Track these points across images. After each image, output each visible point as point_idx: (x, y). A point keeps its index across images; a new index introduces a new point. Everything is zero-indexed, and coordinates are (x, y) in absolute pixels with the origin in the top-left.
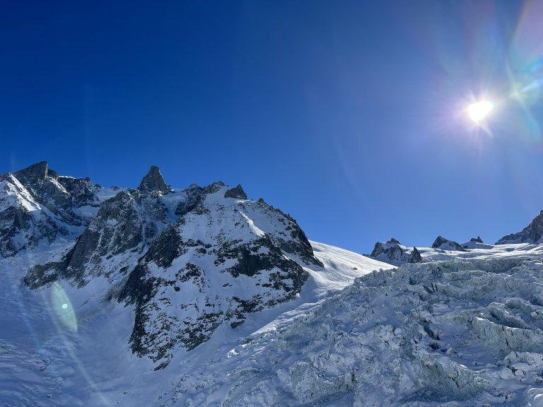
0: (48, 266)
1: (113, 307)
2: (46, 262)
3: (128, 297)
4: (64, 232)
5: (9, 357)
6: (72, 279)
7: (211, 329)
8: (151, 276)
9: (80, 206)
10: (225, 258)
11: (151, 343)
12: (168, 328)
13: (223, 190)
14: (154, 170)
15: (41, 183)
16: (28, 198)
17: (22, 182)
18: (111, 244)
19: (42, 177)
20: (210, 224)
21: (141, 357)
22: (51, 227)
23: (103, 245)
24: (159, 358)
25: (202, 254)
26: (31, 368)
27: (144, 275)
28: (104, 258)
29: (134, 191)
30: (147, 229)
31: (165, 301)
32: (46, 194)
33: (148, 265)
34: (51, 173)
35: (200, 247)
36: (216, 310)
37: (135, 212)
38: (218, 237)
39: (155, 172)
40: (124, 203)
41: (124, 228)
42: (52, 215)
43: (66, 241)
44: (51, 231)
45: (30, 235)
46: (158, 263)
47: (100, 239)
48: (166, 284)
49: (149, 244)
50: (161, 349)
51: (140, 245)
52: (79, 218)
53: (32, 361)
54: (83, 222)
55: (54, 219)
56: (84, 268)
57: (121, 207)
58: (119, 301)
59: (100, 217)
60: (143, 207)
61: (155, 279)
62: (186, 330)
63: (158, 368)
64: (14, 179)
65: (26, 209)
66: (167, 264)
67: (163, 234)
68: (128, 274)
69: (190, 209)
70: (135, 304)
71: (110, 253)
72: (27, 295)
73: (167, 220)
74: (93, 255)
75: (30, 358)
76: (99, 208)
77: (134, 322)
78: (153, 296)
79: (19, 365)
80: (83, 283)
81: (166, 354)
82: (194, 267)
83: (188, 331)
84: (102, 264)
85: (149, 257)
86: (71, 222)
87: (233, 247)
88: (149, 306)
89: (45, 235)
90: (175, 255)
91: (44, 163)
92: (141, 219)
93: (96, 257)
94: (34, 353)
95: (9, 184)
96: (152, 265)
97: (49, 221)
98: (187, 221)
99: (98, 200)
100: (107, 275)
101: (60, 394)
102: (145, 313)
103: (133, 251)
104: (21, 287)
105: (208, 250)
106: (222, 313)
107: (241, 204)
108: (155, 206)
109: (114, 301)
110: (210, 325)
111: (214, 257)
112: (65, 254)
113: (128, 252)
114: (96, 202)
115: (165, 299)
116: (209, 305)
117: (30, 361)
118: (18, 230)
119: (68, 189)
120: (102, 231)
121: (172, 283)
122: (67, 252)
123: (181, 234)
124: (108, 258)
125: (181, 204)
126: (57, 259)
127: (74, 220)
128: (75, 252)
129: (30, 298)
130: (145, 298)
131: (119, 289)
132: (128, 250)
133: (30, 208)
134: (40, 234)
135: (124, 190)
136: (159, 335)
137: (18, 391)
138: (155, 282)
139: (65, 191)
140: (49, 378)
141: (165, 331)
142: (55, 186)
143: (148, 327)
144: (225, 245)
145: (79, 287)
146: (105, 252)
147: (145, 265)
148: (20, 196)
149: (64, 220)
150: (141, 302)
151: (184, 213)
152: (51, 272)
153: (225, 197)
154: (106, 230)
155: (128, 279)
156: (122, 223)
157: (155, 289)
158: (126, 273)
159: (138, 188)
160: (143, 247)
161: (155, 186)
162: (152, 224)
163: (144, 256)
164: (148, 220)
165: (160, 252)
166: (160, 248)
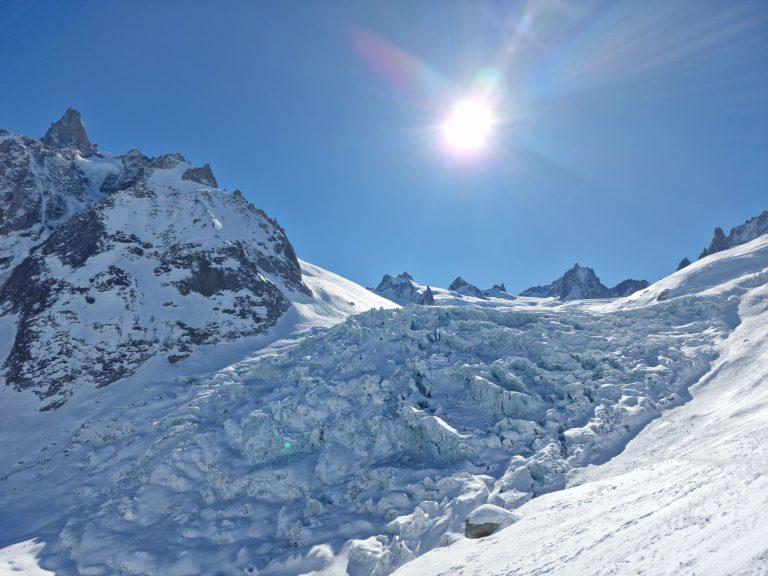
3: (8, 303)
7: (138, 361)
8: (49, 276)
10: (171, 266)
11: (38, 373)
12: (68, 353)
13: (182, 168)
14: (72, 115)
20: (154, 213)
21: (19, 391)
24: (50, 393)
25: (135, 255)
27: (39, 274)
29: (34, 142)
30: (50, 205)
31: (69, 315)
33: (46, 259)
35: (134, 245)
36: (149, 337)
37: (32, 175)
38: (165, 236)
39: (74, 119)
40: (14, 158)
41: (9, 196)
46: (63, 259)
48: (73, 290)
49: (51, 228)
50: (54, 382)
51: (36, 227)
57: (8, 163)
60: (46, 170)
61: (54, 282)
62: (97, 359)
63: (46, 409)
66: (77, 263)
67: (75, 217)
68: (11, 268)
69: (124, 186)
70: (18, 314)
73: (84, 196)
77: (13, 340)
78: (50, 306)
81: (63, 389)
82: (122, 272)
83: (100, 360)
85: (49, 247)
87: (185, 252)
88: (41, 319)
90: (92, 250)
92: (41, 188)
96: (53, 261)
98: (117, 203)
102: (34, 328)
103: (23, 235)
105: (146, 251)
106: (156, 341)
107: (206, 194)
108: (67, 173)
110: (137, 356)
111: (156, 263)
113: (14, 235)
115: (69, 312)
116: (138, 328)
121: (82, 291)
123: (105, 222)
125: (111, 177)
130: (36, 306)
132: (13, 232)
135: (17, 138)
136: (54, 363)
138: (56, 286)
141: (64, 357)
143: (36, 350)
144: (174, 248)
147: (42, 258)
150: (29, 312)
151: (113, 191)
153: (184, 178)
155: (9, 276)
156: (9, 189)
157: (53, 296)
158: (7, 267)
159: (42, 139)
160: (41, 231)
161: (71, 140)
162: (59, 199)
163: (41, 245)
164: (53, 191)
165: (68, 243)
166: (69, 237)
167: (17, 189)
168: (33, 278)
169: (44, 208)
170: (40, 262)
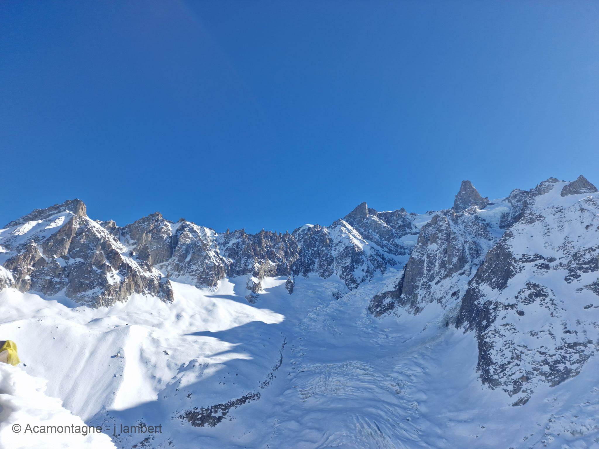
0: (385, 295)
1: (452, 334)
2: (383, 292)
3: (465, 323)
4: (393, 263)
5: (369, 378)
6: (408, 306)
7: (578, 362)
8: (486, 299)
9: (401, 237)
10: (579, 272)
11: (501, 375)
12: (518, 358)
13: (558, 187)
14: (466, 184)
15: (365, 222)
16: (358, 236)
17: (351, 224)
18: (436, 269)
19: (364, 217)
20: (548, 232)
21: (493, 389)
22: (380, 259)
23: (429, 270)
24: (515, 391)
25: (544, 270)
26: (387, 390)
27: (478, 299)
28: (432, 283)
29: (449, 212)
30: (470, 249)
31: (509, 327)
32: (370, 231)
33: (480, 288)
34: (372, 212)
35: (539, 262)
36: (581, 338)
37: (454, 233)
38: (564, 247)
39: (468, 186)
40: (441, 226)
41: (446, 251)
42: (379, 248)
43: (395, 270)
44: (381, 263)
45: (366, 269)
46: (491, 285)
47: (425, 265)
48: (506, 307)
49: (476, 265)
50: (515, 382)
51: (467, 267)
52: (402, 247)
53: (388, 384)
54: (406, 251)
55: (381, 252)
56: (416, 295)
57: (439, 230)
58: (457, 327)
59: (420, 244)
60: (461, 226)
61: (491, 303)
62: (543, 361)
63: (516, 404)
64: (345, 223)
65: (358, 247)
66: (502, 286)
67: (489, 253)
68: (460, 298)
69: (516, 219)
70: (474, 330)
71: (437, 279)
72: (374, 322)
73: (490, 236)
74: (422, 281)
75: (386, 381)
76: (418, 235)
77: (477, 350)
78: (493, 321)
79: (378, 386)
80: (418, 310)
81: (524, 388)
82: (537, 286)
83: (545, 362)
84: (432, 290)
85: (479, 278)
86: (396, 253)
87: (588, 257)
88: (491, 332)
89: (378, 267)
90: (508, 274)
91: (363, 204)
92: (461, 239)
93: (425, 284)
94: (388, 376)
95: (342, 228)
96: (484, 288)
97: (378, 254)
98: (515, 233)
99: (416, 227)
100: (440, 301)
101: (418, 418)
102: (488, 340)
103: (461, 274)
104: (367, 315)
105: (551, 264)
106: (590, 342)
107: (589, 200)
108: (474, 224)
109: (452, 327)
110: (576, 357)
111: (564, 273)
112: (397, 283)
113: (455, 275)
114: (414, 230)
115: (507, 325)
116: (569, 332)
117: (386, 383)
118: (355, 266)
119: (388, 222)
120: (425, 257)
121: (512, 306)
122: (398, 280)
123: (511, 250)
124: (436, 284)
125: (505, 216)
126: (391, 288)
127: (399, 250)
128: (405, 280)
129: (376, 326)
130: (484, 323)
131: (455, 314)
132: (455, 274)
133: (361, 246)
134: (373, 267)
135: (439, 213)
136: (510, 366)
137: (382, 411)
138: (492, 306)
139: (385, 225)
140: (405, 401)
141: (516, 361)
142: (376, 222)
143: (494, 356)
144: (576, 256)
145: (416, 313)
146: (432, 279)
147: (477, 287)
148: (351, 237)
149: (390, 251)
150: (481, 328)
151: (509, 225)
152: (388, 301)
153: (563, 195)
154: (429, 256)
155: (461, 304)
156: (444, 247)
157: (493, 314)
158: (458, 298)
159: (453, 208)
160: (471, 268)
161: (470, 201)
162: (475, 243)
163: (474, 278)
164: (469, 239)
165: (491, 272)
166: (490, 268)
167: (448, 245)
168: (476, 302)
169: (467, 252)
170: (477, 290)
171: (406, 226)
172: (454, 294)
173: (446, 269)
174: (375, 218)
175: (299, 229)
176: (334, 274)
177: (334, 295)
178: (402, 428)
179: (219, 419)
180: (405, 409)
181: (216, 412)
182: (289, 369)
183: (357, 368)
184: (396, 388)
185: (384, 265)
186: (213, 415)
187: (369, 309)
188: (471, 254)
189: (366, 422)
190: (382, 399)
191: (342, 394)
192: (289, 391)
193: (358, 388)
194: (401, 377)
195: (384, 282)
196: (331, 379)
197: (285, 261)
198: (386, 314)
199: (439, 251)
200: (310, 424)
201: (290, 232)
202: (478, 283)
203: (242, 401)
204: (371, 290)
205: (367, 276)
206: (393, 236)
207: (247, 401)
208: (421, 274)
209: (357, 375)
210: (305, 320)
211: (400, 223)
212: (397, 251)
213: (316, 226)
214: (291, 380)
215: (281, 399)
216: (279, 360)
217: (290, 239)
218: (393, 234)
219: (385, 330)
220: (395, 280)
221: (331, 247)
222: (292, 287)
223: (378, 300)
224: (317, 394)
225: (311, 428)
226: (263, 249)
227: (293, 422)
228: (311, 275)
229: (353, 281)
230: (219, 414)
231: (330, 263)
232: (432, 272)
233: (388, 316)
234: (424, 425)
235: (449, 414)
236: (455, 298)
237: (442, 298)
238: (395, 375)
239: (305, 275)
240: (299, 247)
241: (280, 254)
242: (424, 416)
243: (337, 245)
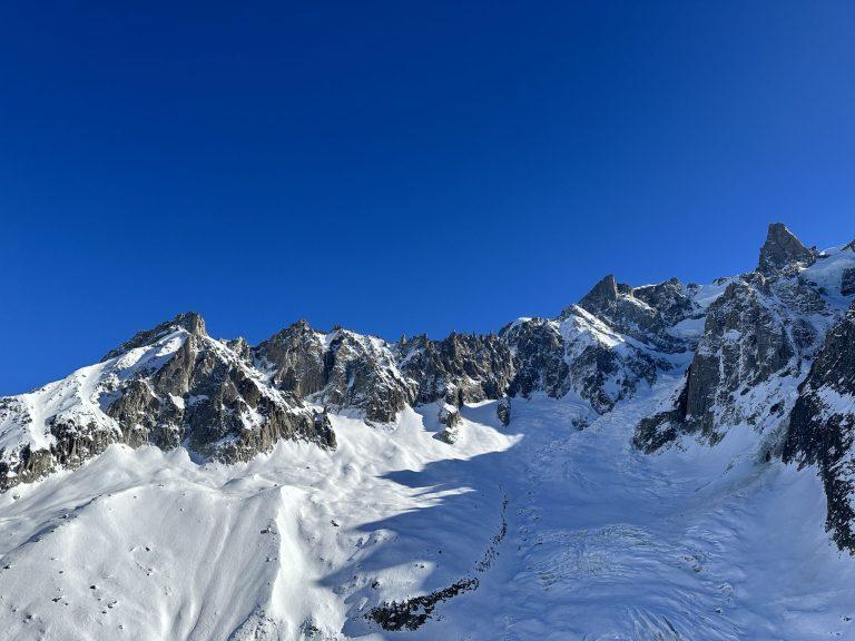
0: (659, 419)
1: (778, 472)
2: (655, 414)
3: (799, 453)
4: (665, 367)
5: (647, 549)
6: (699, 433)
8: (831, 412)
9: (675, 324)
14: (776, 230)
15: (613, 305)
16: (604, 329)
17: (591, 311)
18: (741, 370)
19: (613, 297)
22: (644, 362)
23: (728, 373)
26: (679, 566)
27: (818, 413)
28: (736, 394)
29: (753, 276)
30: (796, 333)
32: (624, 319)
33: (819, 394)
34: (622, 288)
37: (765, 309)
39: (779, 233)
40: (742, 301)
41: (753, 340)
42: (642, 345)
43: (672, 378)
44: (648, 369)
45: (622, 379)
46: (837, 388)
47: (722, 366)
49: (808, 358)
51: (792, 362)
52: (679, 340)
53: (678, 557)
54: (687, 346)
55: (645, 351)
56: (711, 415)
57: (739, 307)
58: (786, 460)
59: (710, 332)
60: (776, 298)
61: (840, 418)
64: (581, 310)
65: (606, 346)
67: (829, 335)
68: (786, 414)
70: (816, 464)
71: (744, 385)
72: (644, 462)
73: (828, 309)
74: (719, 392)
75: (675, 552)
76: (704, 319)
77: (825, 496)
78: (848, 447)
79: (663, 562)
80: (716, 438)
84: (736, 404)
85: (816, 379)
86: (670, 350)
88: (845, 466)
89: (641, 376)
91: (608, 279)
92: (779, 319)
93: (723, 395)
94: (678, 545)
95: (577, 318)
96: (827, 394)
97: (640, 354)
99: (699, 307)
100: (751, 420)
101: (735, 609)
102: (842, 478)
103: (783, 375)
104: (632, 451)
108: (798, 291)
109: (776, 461)
112: (677, 398)
113: (774, 378)
114: (696, 312)
117: (675, 556)
118: (605, 375)
119: (652, 302)
120: (720, 352)
122: (679, 393)
124: (743, 393)
125: (849, 274)
126: (668, 406)
127: (674, 344)
128: (690, 393)
129: (649, 467)
130: (832, 451)
131: (779, 440)
132: (772, 375)
133: (611, 343)
134: (634, 375)
135: (736, 279)
137: (673, 599)
138: (844, 423)
139: (648, 308)
140: (710, 583)
142: (632, 304)
145: (712, 444)
146: (734, 386)
147: (814, 394)
148: (594, 331)
149: (660, 348)
150: (827, 459)
152: (664, 427)
154: (726, 350)
155: (788, 423)
156: (749, 333)
157: (847, 436)
158: (782, 414)
159: (758, 270)
160: (799, 364)
161: (786, 256)
162: (803, 323)
163: (806, 381)
164: (793, 317)
165: (835, 368)
166: (833, 361)
167: (757, 329)
168: (814, 419)
169: (791, 338)
170: (814, 399)
171: (682, 306)
172: (774, 409)
173: (757, 368)
174: (631, 298)
175: (508, 327)
176: (572, 391)
177: (575, 423)
178: (709, 626)
179: (422, 619)
180: (711, 595)
181: (416, 609)
182: (518, 541)
183: (625, 534)
184: (694, 562)
185: (651, 372)
186: (412, 613)
187: (635, 442)
188: (798, 342)
189: (649, 617)
190: (672, 581)
191: (605, 574)
192: (522, 575)
193: (631, 566)
194: (699, 546)
195: (655, 398)
196: (585, 554)
197: (492, 376)
198: (663, 448)
199: (741, 343)
200: (560, 624)
201: (495, 332)
202: (814, 387)
203: (453, 591)
204: (634, 412)
205: (625, 391)
206: (661, 324)
207: (460, 591)
208: (716, 380)
209: (628, 546)
210: (533, 465)
211: (673, 301)
212: (671, 347)
213: (535, 320)
214: (524, 557)
215: (512, 586)
216: (501, 526)
217: (496, 343)
218: (661, 321)
219: (665, 473)
220: (673, 393)
221: (563, 350)
222: (507, 415)
223: (648, 426)
224: (566, 577)
225: (563, 630)
226: (457, 361)
227: (534, 621)
228: (534, 395)
229: (603, 399)
230: (421, 611)
231: (564, 374)
232: (734, 376)
233: (666, 452)
234: (745, 620)
235: (784, 600)
236: (777, 414)
237: (754, 416)
238: (690, 542)
239: (526, 397)
240: (513, 353)
241: (483, 367)
242: (743, 604)
243: (572, 345)
